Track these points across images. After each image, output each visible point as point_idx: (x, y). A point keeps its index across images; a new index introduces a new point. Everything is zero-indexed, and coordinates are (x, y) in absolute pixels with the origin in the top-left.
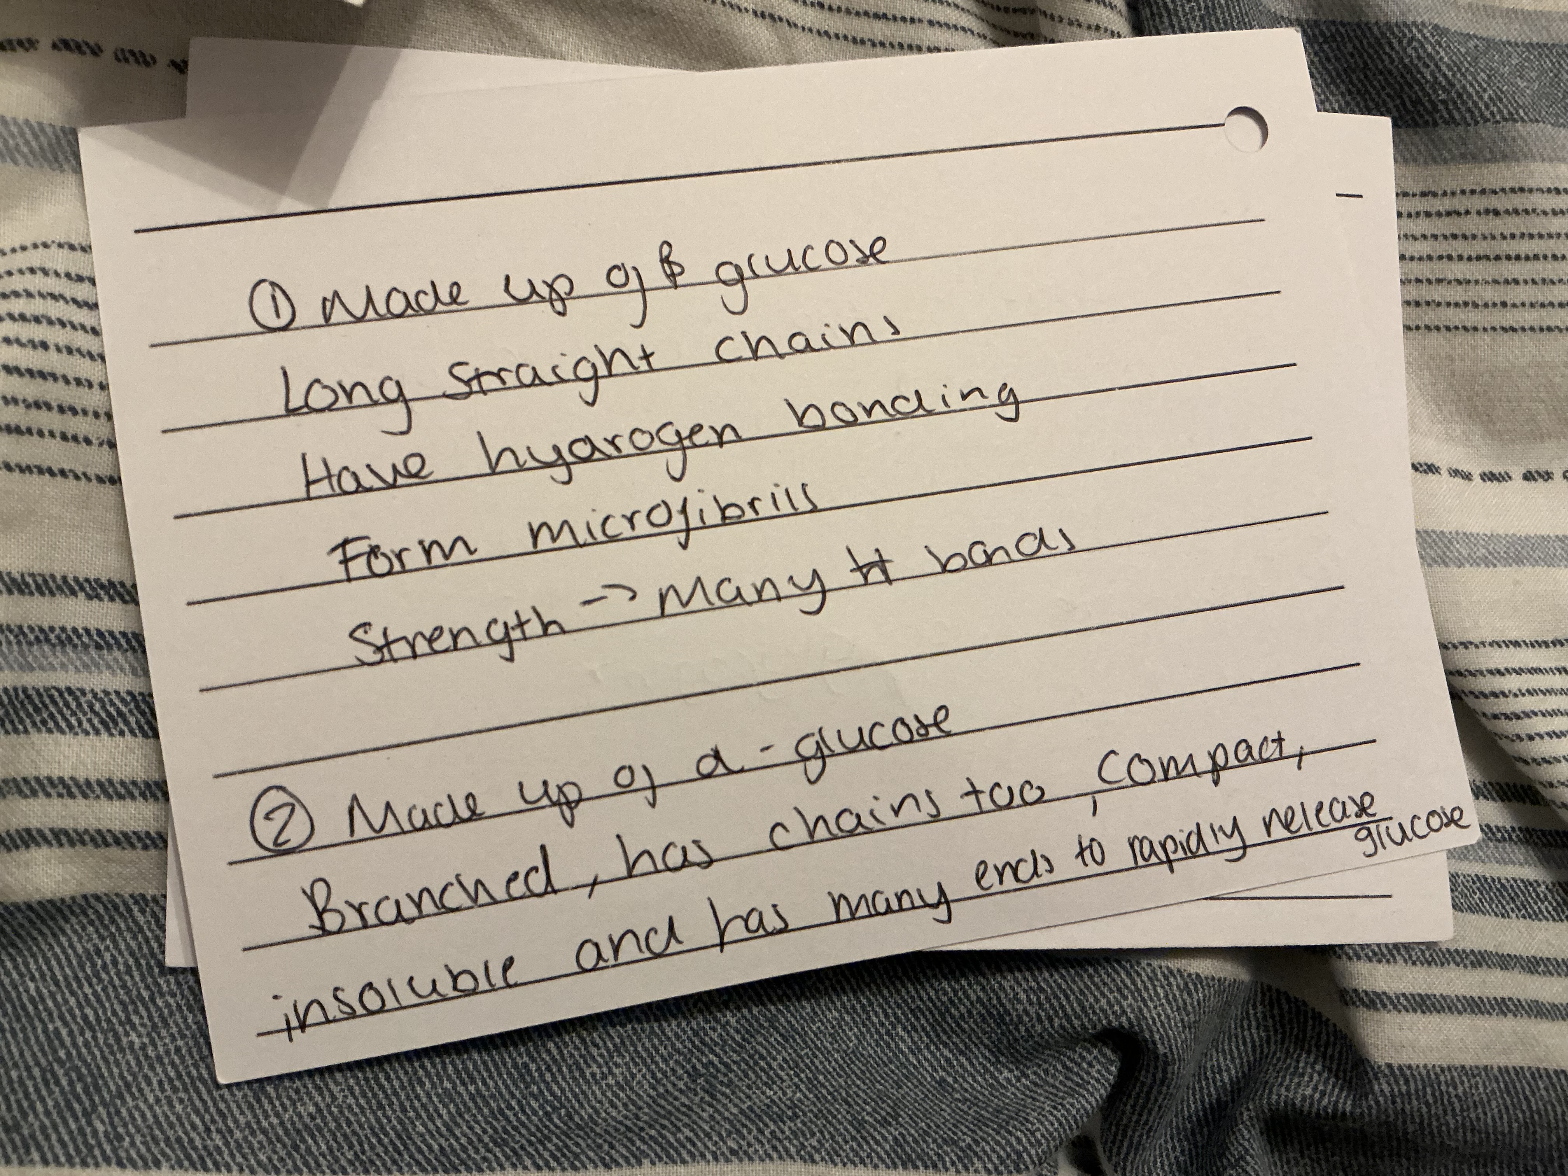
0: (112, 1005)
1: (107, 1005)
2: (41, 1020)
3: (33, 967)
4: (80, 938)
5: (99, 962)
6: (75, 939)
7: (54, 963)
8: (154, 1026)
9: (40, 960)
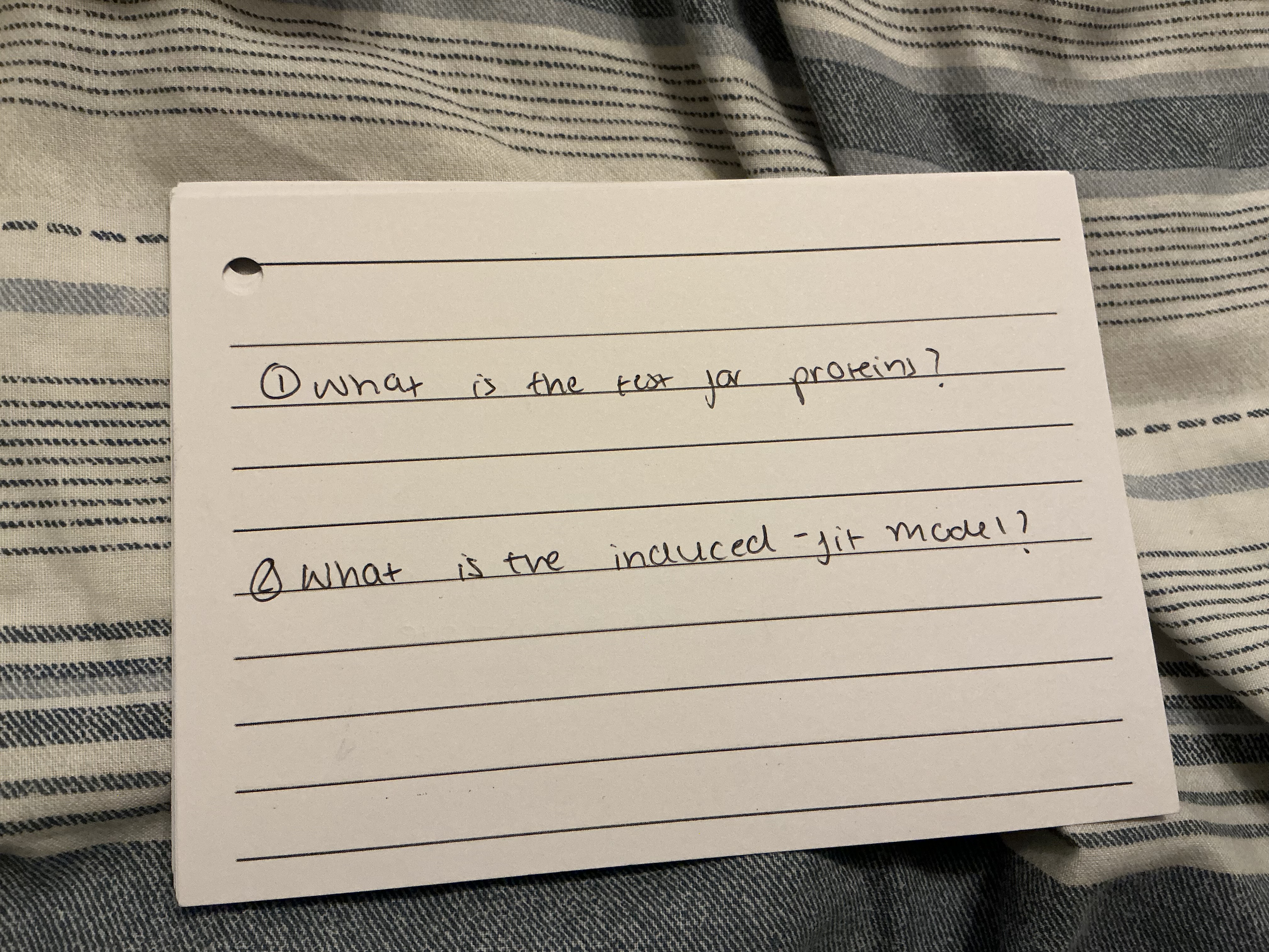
3: (61, 898)
4: (94, 874)
6: (90, 875)
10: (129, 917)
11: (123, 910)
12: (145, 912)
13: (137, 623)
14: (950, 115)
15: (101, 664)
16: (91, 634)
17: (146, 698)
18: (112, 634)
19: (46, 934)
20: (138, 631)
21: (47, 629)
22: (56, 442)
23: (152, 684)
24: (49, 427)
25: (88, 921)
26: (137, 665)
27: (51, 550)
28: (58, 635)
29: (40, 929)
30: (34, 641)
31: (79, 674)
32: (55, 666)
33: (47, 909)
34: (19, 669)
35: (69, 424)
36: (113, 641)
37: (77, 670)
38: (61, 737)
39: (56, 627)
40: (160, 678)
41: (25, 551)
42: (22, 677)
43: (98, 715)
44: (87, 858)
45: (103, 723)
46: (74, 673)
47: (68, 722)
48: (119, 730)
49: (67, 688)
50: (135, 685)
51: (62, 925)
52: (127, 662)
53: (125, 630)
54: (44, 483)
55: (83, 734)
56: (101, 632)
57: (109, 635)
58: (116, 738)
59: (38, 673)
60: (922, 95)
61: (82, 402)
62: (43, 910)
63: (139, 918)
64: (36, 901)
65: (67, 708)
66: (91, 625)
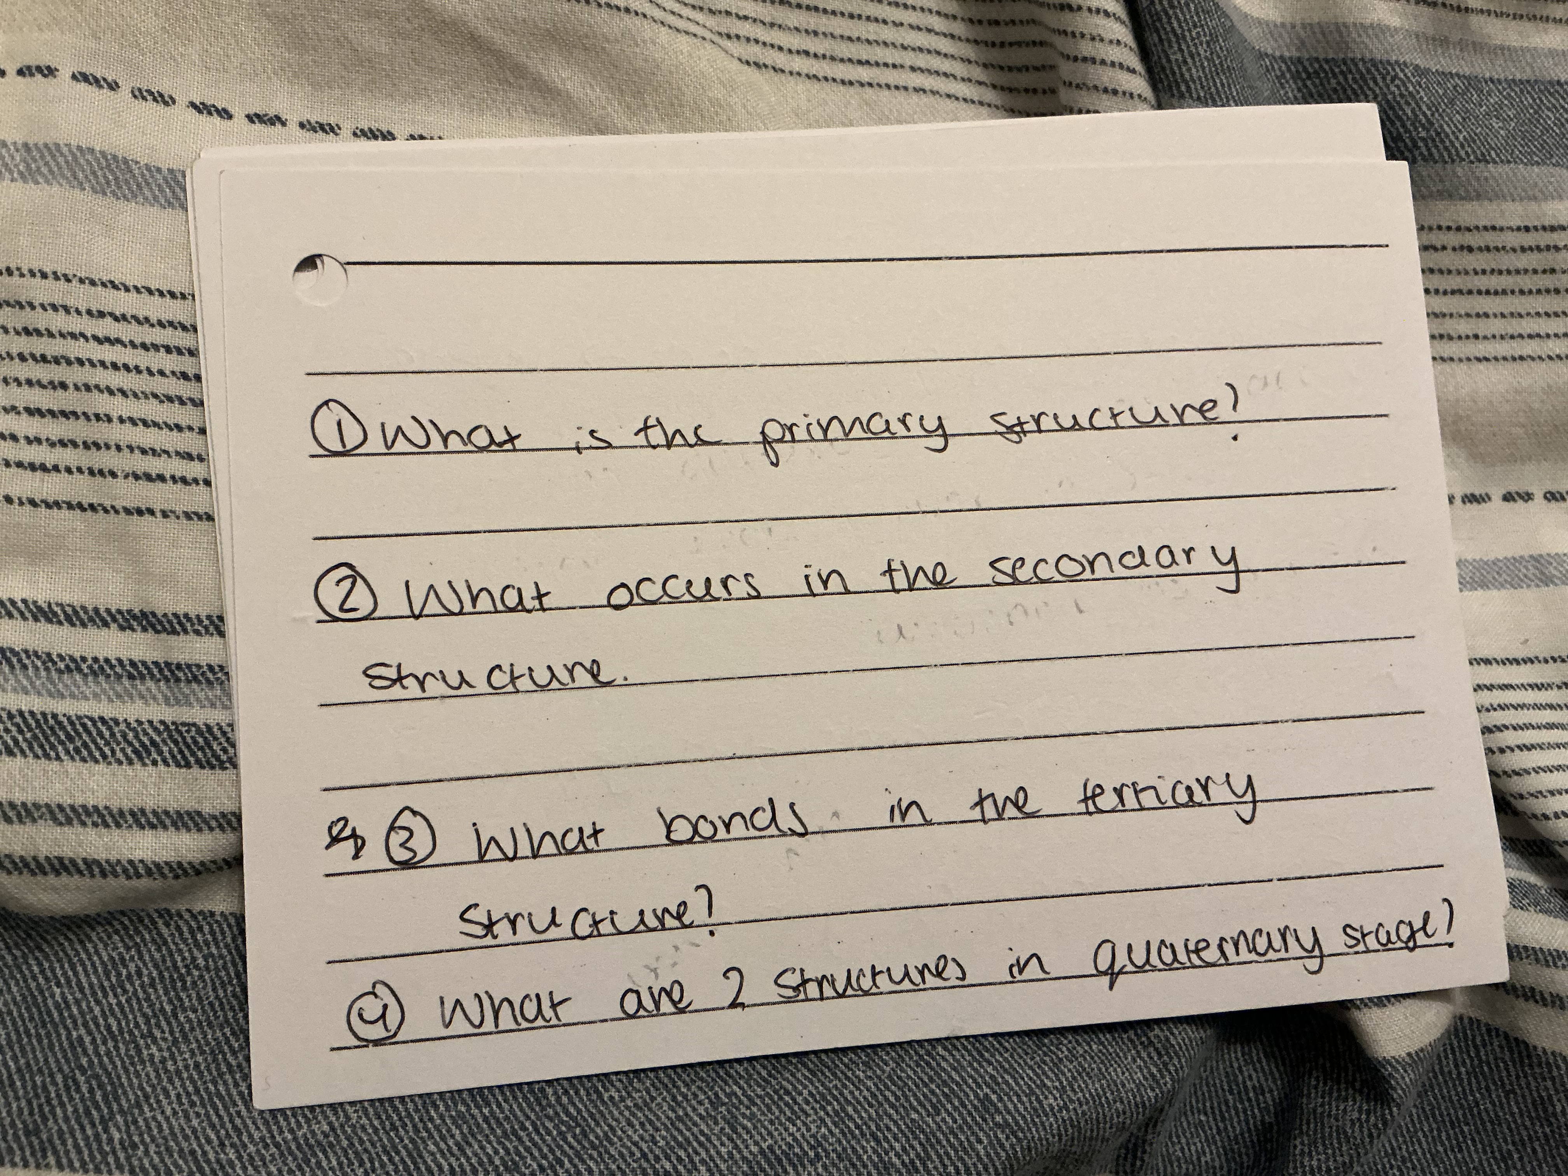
0: (135, 1018)
1: (130, 1017)
2: (66, 1028)
3: (59, 972)
4: (106, 945)
5: (124, 972)
6: (101, 946)
7: (80, 969)
8: (175, 1041)
9: (66, 966)
10: (149, 1006)
11: (141, 995)
12: (170, 1001)
13: (198, 616)
14: (1300, 84)
15: (144, 663)
16: (135, 624)
17: (199, 715)
18: (163, 626)
19: (36, 1016)
20: (196, 627)
21: (79, 609)
22: (115, 366)
23: (207, 698)
24: (107, 345)
25: (93, 1003)
26: (191, 672)
27: (92, 507)
28: (91, 619)
29: (28, 1009)
30: (60, 623)
31: (116, 673)
32: (84, 659)
33: (38, 984)
34: (38, 657)
35: (133, 345)
36: (164, 636)
37: (112, 667)
38: (85, 753)
39: (90, 608)
40: (219, 692)
41: (57, 504)
42: (42, 668)
43: (134, 730)
44: (99, 923)
45: (140, 741)
46: (109, 671)
47: (95, 734)
48: (160, 753)
49: (98, 690)
50: (186, 696)
51: (57, 1006)
52: (179, 666)
53: (180, 623)
54: (93, 418)
55: (113, 752)
56: (148, 622)
57: (159, 628)
58: (155, 763)
59: (62, 666)
60: (1266, 54)
61: (154, 320)
62: (33, 985)
63: (162, 1009)
64: (27, 972)
65: (96, 715)
66: (136, 611)
